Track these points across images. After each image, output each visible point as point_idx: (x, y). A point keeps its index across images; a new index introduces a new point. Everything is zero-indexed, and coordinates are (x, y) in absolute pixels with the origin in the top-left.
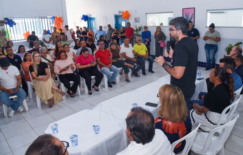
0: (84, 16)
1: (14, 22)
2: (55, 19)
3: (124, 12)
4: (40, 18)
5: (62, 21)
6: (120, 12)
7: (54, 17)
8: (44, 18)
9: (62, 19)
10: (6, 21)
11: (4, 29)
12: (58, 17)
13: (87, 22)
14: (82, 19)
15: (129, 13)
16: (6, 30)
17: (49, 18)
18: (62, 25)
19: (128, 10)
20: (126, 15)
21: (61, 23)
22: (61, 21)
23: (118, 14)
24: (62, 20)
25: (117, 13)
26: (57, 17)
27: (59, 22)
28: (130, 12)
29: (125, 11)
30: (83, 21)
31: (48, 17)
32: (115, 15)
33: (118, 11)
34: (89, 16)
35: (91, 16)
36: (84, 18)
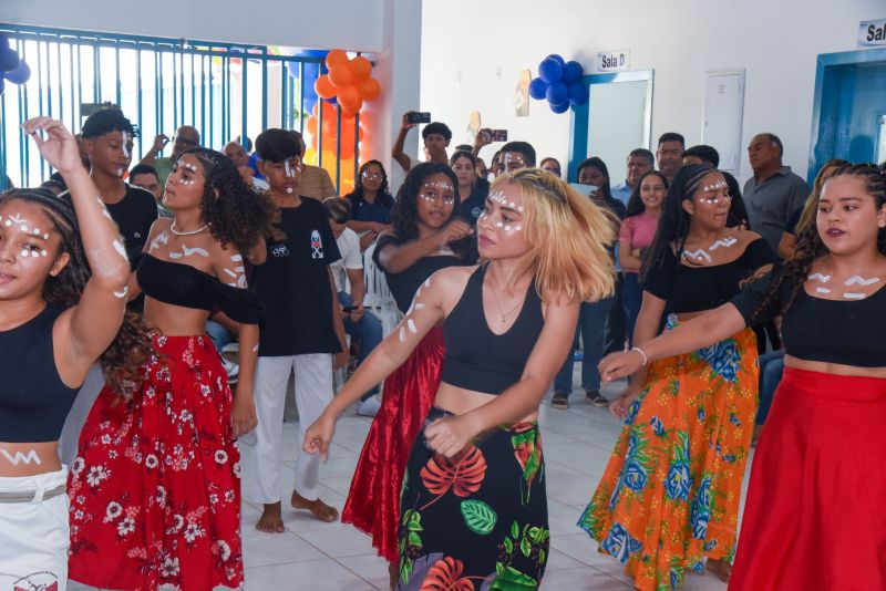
0: (552, 65)
1: (15, 54)
2: (325, 71)
4: (211, 53)
5: (376, 96)
6: (875, 33)
7: (318, 58)
8: (246, 57)
9: (376, 74)
12: (351, 56)
13: (569, 115)
14: (537, 90)
17: (283, 59)
18: (374, 120)
21: (364, 108)
22: (368, 87)
23: (852, 47)
24: (375, 82)
25: (848, 42)
26: (341, 54)
27: (352, 93)
30: (545, 105)
31: (273, 50)
32: (821, 57)
33: (863, 25)
34: (593, 69)
35: (610, 70)
36: (554, 83)
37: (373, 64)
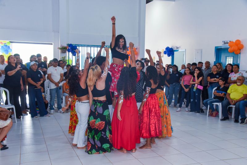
3: (232, 42)
6: (225, 43)
9: (137, 50)
10: (69, 48)
11: (65, 57)
13: (171, 57)
14: (165, 53)
15: (241, 43)
16: (67, 59)
19: (240, 39)
20: (235, 48)
24: (137, 52)
25: (220, 44)
28: (244, 43)
29: (234, 41)
30: (166, 55)
32: (216, 47)
33: (223, 41)
34: (175, 49)
35: (178, 49)
36: (168, 52)
37: (136, 49)
